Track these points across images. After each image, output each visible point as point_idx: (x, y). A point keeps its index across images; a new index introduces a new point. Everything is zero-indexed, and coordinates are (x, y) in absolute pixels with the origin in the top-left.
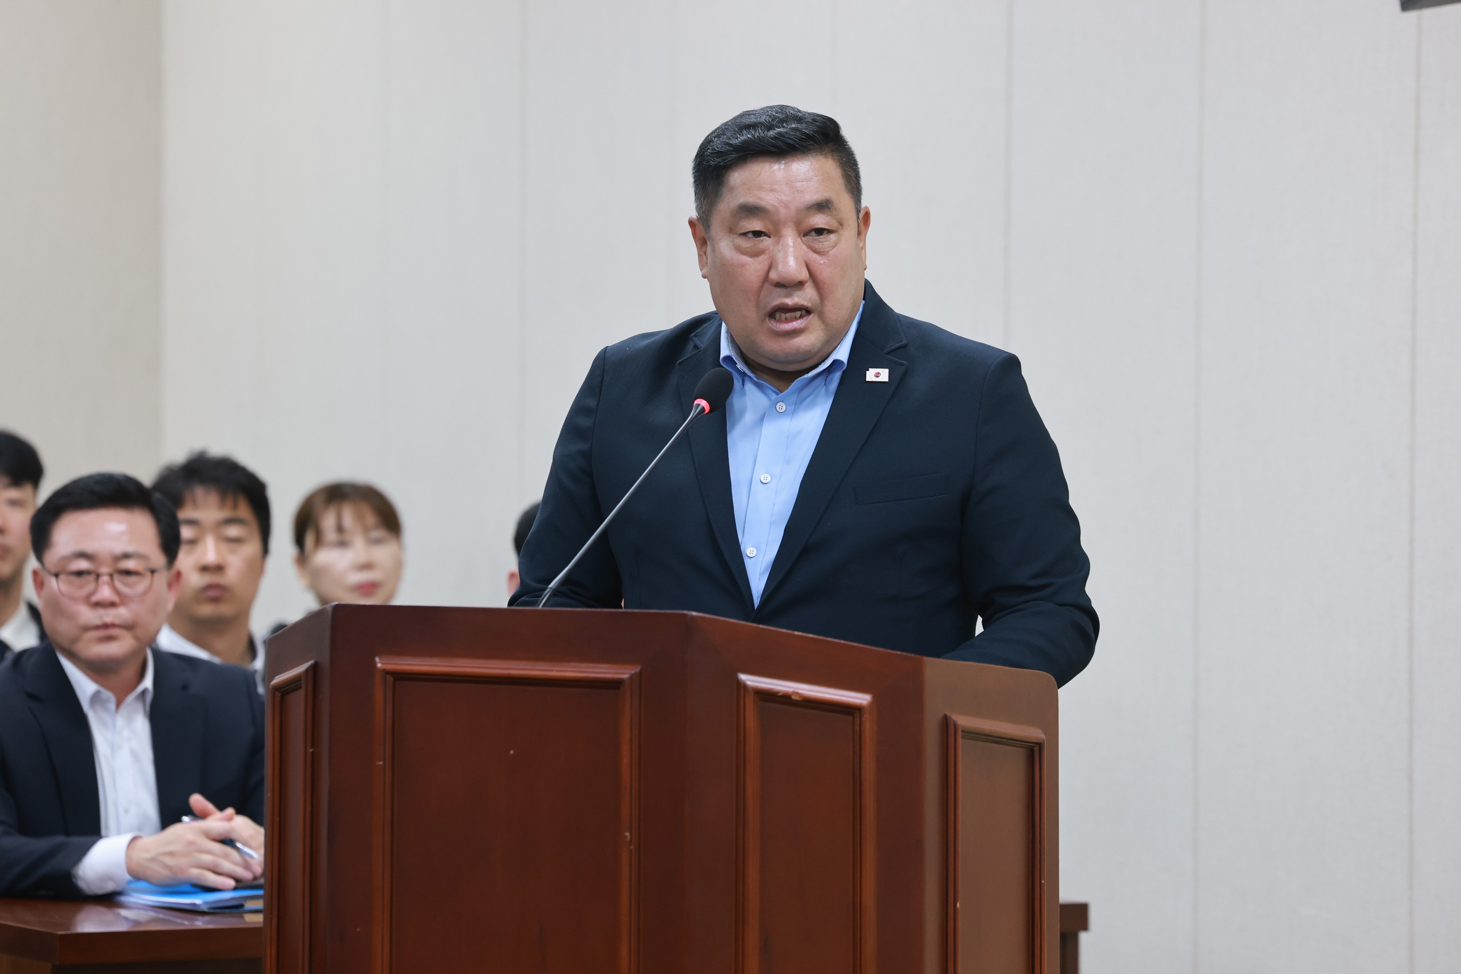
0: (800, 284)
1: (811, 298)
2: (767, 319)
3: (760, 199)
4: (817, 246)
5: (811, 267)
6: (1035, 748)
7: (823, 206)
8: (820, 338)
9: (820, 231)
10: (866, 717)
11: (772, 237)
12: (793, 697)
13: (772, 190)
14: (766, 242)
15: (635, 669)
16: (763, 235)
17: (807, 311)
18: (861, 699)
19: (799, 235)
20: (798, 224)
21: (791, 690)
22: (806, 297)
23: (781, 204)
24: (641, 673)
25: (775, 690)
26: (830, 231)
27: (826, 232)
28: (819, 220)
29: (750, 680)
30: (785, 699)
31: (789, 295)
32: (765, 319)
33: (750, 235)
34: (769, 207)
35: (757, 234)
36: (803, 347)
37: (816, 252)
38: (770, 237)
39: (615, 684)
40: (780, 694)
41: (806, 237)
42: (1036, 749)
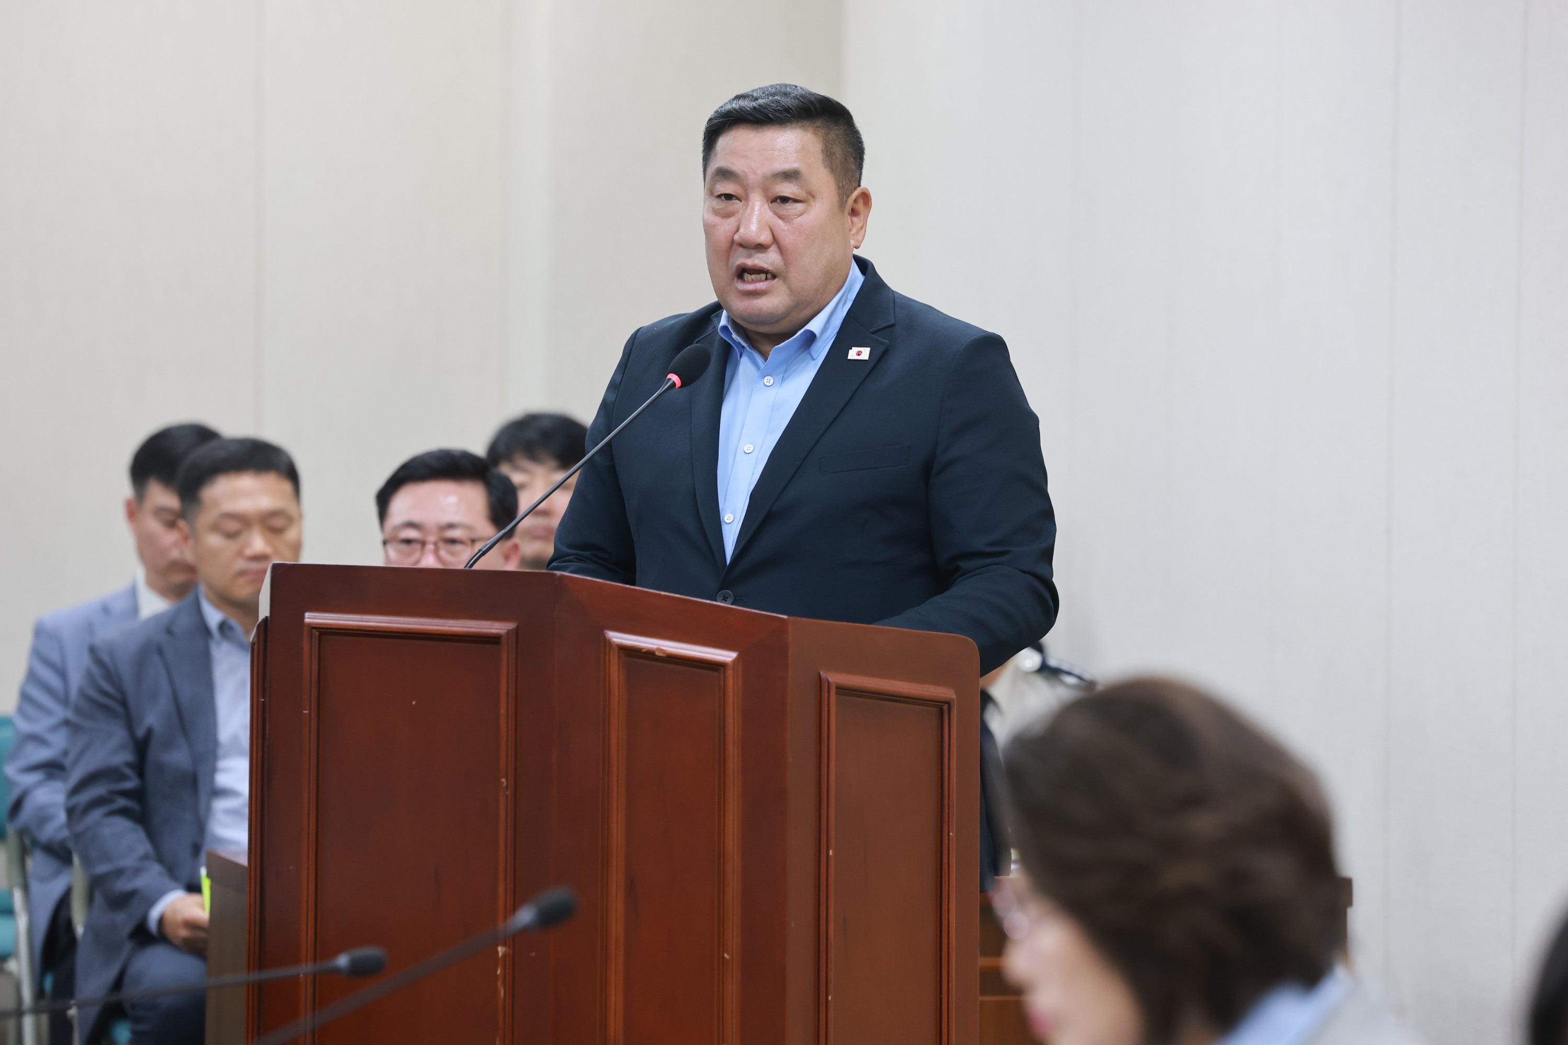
0: (761, 248)
1: (774, 262)
2: (736, 279)
3: (733, 164)
4: (781, 212)
5: (775, 233)
6: (944, 707)
7: (790, 176)
8: (784, 302)
9: (784, 200)
10: (730, 673)
11: (743, 202)
12: (657, 653)
13: (745, 156)
14: (736, 205)
15: (511, 626)
16: (734, 198)
17: (771, 275)
18: (727, 656)
19: (767, 201)
20: (765, 190)
21: (655, 647)
22: (769, 259)
23: (750, 170)
24: (517, 629)
25: (641, 647)
26: (796, 201)
27: (790, 201)
28: (787, 189)
29: (618, 638)
30: (649, 655)
31: (749, 256)
32: (734, 279)
33: (723, 198)
34: (739, 172)
35: (729, 197)
36: (765, 309)
37: (781, 217)
38: (741, 201)
39: (494, 640)
40: (644, 650)
41: (774, 204)
42: (946, 707)
